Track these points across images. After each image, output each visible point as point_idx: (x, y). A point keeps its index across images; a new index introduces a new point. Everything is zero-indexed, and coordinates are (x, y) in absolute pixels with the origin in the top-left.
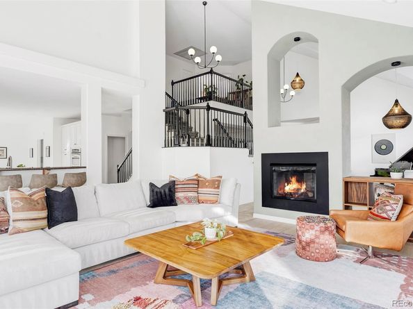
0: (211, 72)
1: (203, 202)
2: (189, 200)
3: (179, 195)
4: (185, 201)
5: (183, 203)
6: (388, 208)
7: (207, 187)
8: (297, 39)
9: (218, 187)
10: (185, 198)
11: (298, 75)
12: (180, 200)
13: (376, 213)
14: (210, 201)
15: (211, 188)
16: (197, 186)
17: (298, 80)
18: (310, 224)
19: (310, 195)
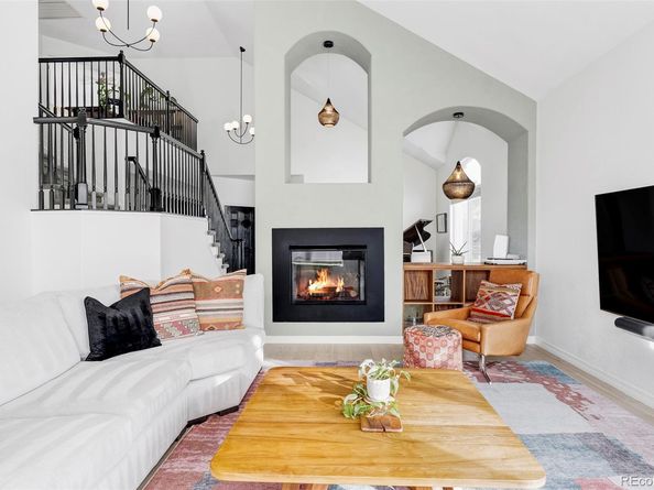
0: (120, 58)
1: (212, 329)
2: (184, 329)
3: (159, 319)
4: (174, 331)
5: (169, 336)
6: (507, 302)
7: (218, 296)
8: (328, 44)
9: (240, 296)
10: (175, 324)
11: (329, 102)
12: (164, 330)
13: (489, 309)
14: (229, 323)
15: (226, 297)
16: (192, 296)
17: (329, 110)
18: (442, 338)
19: (353, 294)
